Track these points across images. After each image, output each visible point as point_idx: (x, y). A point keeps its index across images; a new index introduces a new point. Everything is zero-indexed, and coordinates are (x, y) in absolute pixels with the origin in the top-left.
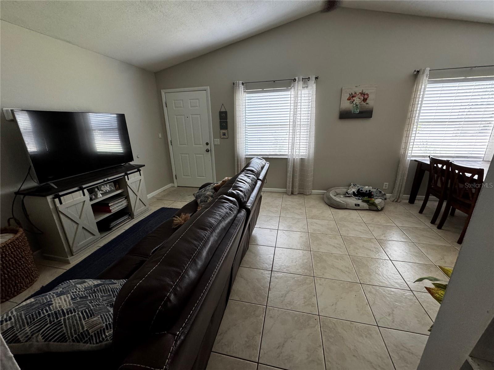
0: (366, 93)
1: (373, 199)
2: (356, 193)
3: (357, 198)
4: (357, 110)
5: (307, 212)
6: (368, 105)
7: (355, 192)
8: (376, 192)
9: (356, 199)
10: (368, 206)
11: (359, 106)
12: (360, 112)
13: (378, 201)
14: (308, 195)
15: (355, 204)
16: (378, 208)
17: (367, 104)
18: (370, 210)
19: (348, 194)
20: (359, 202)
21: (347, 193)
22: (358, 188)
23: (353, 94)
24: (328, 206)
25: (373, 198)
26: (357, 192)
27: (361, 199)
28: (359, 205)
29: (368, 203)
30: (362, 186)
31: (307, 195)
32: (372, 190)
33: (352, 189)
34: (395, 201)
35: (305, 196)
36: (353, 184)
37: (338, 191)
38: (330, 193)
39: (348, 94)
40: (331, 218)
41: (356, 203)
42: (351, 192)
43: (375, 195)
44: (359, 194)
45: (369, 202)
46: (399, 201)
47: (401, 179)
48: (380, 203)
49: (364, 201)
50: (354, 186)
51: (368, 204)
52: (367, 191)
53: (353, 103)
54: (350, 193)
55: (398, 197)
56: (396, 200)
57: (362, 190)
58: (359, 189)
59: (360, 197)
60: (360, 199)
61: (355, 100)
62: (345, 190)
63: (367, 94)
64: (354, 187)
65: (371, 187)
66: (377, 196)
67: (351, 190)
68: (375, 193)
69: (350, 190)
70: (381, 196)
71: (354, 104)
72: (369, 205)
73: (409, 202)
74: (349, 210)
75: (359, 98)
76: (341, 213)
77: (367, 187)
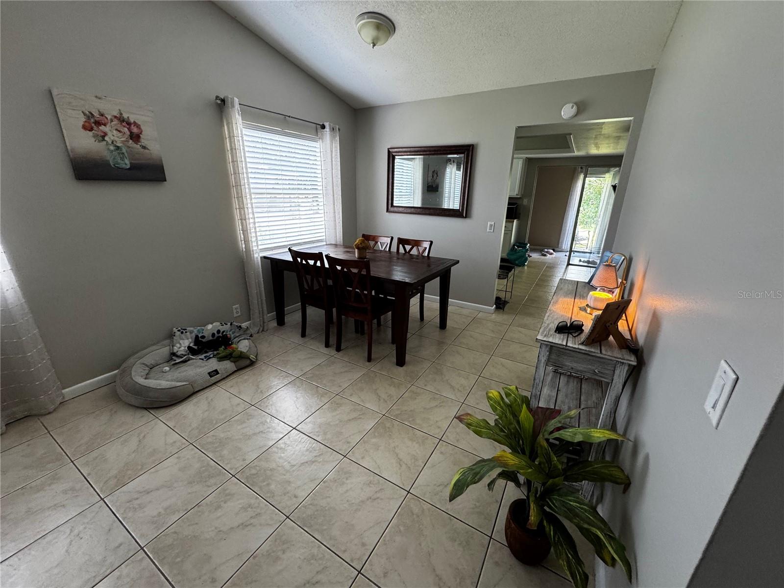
0: (132, 121)
1: (232, 346)
2: (196, 347)
3: (202, 356)
4: (122, 159)
5: (89, 474)
6: (147, 151)
7: (191, 345)
8: (231, 330)
9: (203, 359)
10: (233, 364)
11: (124, 150)
12: (134, 167)
13: (243, 346)
14: (55, 410)
15: (209, 373)
16: (252, 359)
17: (144, 147)
18: (239, 369)
19: (178, 357)
20: (213, 364)
21: (174, 354)
22: (194, 335)
23: (96, 114)
24: (145, 412)
25: (232, 344)
26: (195, 345)
27: (213, 357)
28: (216, 372)
29: (232, 359)
30: (199, 328)
31: (49, 413)
32: (222, 328)
33: (181, 342)
34: (260, 331)
35: (42, 419)
36: (179, 331)
37: (149, 360)
38: (133, 374)
39: (81, 112)
40: (175, 442)
41: (210, 371)
42: (183, 348)
43: (232, 336)
44: (201, 347)
45: (233, 355)
46: (266, 328)
47: (257, 292)
48: (250, 348)
49: (221, 359)
50: (182, 333)
51: (231, 361)
52: (213, 335)
53: (104, 140)
54: (184, 353)
55: (262, 323)
56: (261, 329)
57: (203, 337)
58: (197, 337)
59: (206, 352)
60: (211, 358)
61: (110, 134)
62: (165, 351)
63: (135, 122)
64: (183, 336)
65: (218, 324)
66: (237, 337)
67: (180, 344)
68: (231, 333)
69: (178, 345)
70: (244, 334)
71: (107, 144)
72: (234, 362)
73: (278, 325)
74: (202, 393)
75: (116, 130)
76: (191, 411)
77: (210, 327)
